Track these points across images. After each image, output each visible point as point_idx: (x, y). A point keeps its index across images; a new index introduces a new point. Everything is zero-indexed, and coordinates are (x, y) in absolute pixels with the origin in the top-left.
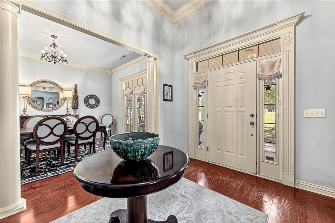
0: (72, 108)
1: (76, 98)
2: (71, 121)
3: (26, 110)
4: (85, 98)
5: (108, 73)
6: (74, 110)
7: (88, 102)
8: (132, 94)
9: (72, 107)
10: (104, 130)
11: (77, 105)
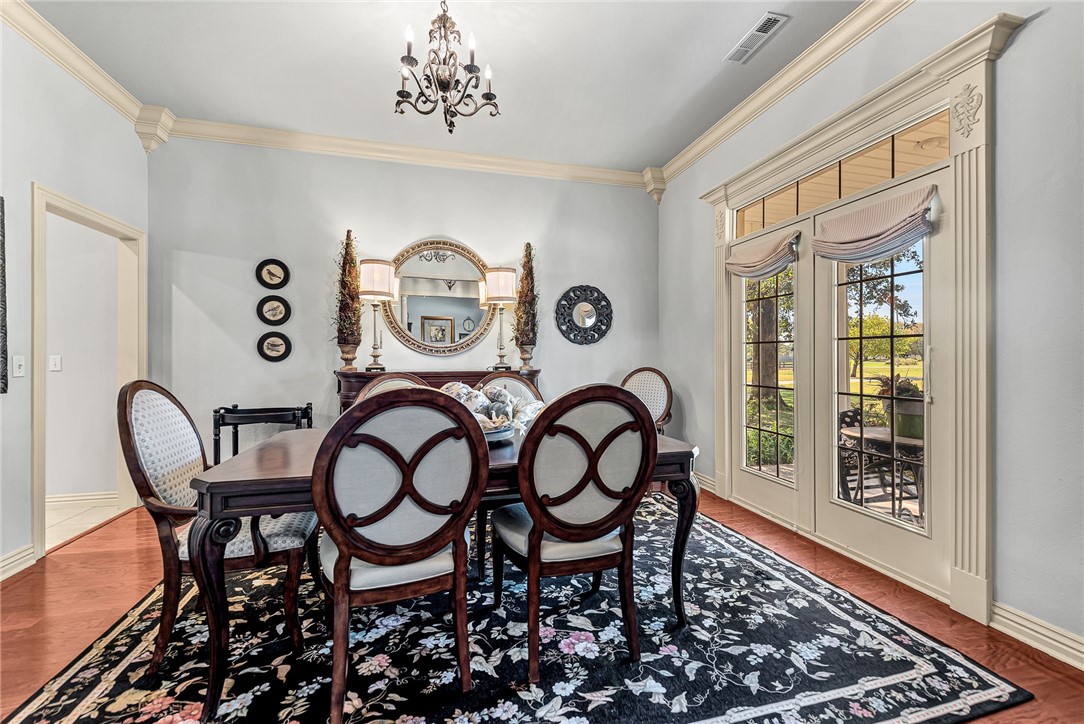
0: (514, 341)
1: (528, 299)
2: (509, 409)
3: (379, 352)
4: (560, 301)
5: (644, 185)
6: (523, 351)
7: (571, 316)
8: (796, 257)
9: (517, 339)
10: (679, 476)
11: (533, 330)
